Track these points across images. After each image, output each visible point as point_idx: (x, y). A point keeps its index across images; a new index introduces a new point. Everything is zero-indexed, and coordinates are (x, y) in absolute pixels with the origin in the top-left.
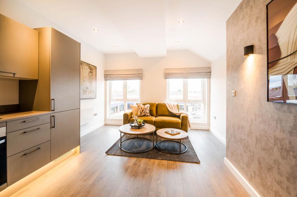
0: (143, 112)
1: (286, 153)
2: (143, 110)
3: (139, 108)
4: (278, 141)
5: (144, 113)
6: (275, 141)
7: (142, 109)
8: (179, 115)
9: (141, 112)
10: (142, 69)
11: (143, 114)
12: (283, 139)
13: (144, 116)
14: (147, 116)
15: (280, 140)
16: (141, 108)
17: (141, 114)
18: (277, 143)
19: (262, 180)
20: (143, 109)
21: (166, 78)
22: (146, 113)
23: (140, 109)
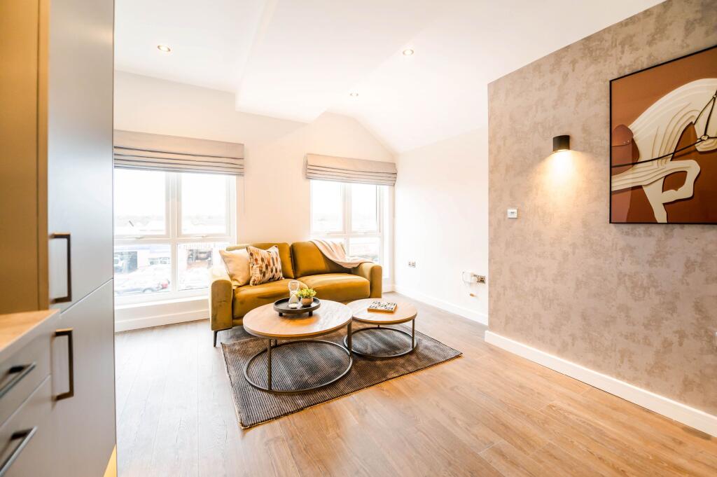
0: (269, 270)
1: (641, 292)
2: (270, 265)
3: (256, 260)
4: (626, 278)
5: (272, 271)
6: (620, 279)
7: (266, 262)
8: (356, 266)
9: (264, 269)
10: (243, 145)
11: (268, 275)
12: (636, 273)
13: (273, 279)
14: (278, 279)
15: (629, 276)
16: (263, 260)
17: (264, 276)
18: (624, 281)
19: (590, 343)
20: (269, 262)
21: (308, 178)
22: (276, 271)
23: (260, 262)
